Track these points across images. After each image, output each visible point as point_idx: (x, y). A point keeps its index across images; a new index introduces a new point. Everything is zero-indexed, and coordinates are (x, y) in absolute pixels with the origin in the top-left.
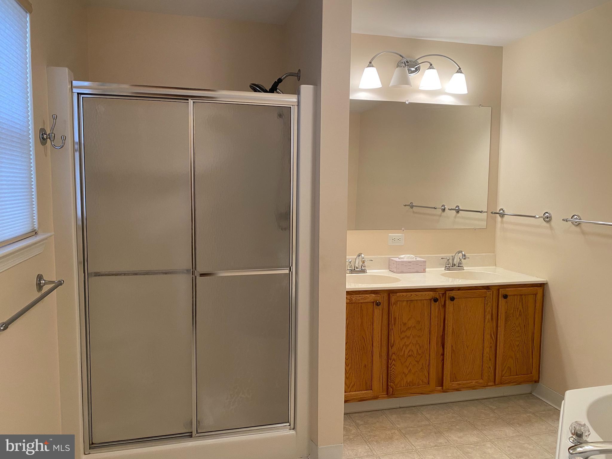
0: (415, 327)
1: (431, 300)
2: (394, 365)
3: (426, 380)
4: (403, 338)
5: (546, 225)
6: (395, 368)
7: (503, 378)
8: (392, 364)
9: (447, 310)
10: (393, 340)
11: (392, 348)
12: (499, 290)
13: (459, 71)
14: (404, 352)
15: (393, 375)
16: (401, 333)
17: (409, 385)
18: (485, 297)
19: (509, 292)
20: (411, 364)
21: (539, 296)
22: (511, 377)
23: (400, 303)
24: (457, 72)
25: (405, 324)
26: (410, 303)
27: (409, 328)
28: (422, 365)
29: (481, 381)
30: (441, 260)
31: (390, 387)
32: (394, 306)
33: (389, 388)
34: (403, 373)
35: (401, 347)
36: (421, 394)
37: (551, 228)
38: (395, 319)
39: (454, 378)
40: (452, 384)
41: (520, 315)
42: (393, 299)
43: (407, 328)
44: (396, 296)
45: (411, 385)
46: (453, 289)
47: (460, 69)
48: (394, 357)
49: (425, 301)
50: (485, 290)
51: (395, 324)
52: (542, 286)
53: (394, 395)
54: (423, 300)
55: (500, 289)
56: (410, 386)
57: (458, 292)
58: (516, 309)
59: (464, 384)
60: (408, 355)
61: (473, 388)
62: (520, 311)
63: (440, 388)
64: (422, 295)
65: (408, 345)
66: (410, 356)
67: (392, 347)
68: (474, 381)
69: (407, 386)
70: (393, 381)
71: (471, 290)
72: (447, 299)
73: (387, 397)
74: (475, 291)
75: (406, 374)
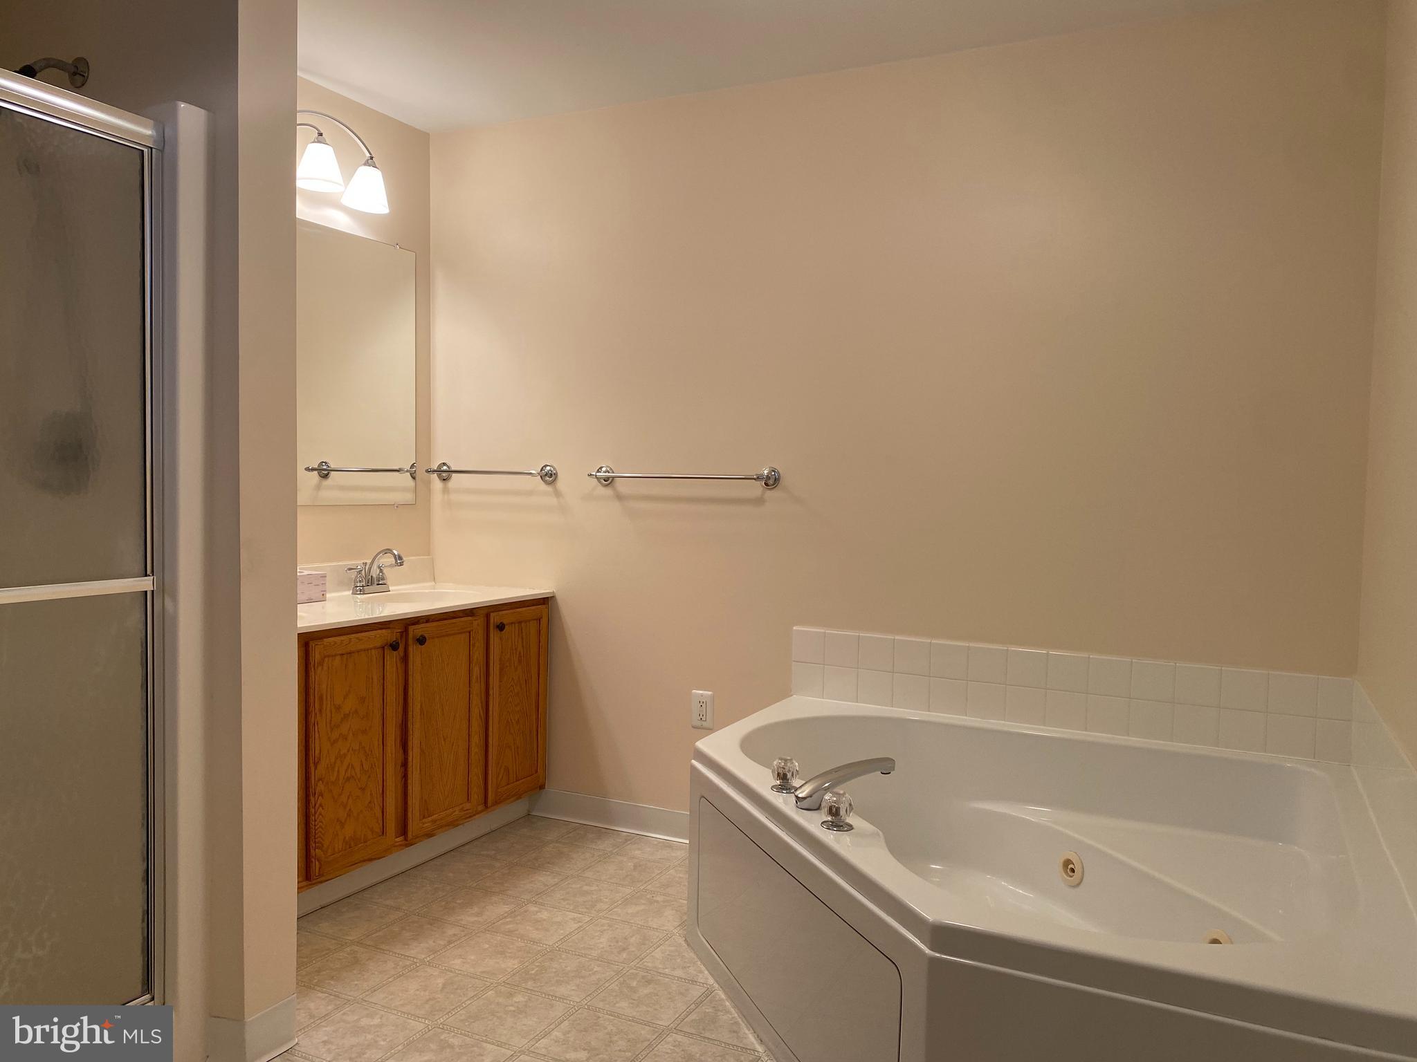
0: (356, 712)
1: (384, 647)
2: (321, 805)
3: (378, 829)
4: (335, 741)
5: (549, 489)
6: (323, 811)
7: (499, 790)
8: (317, 805)
9: (411, 666)
10: (319, 748)
11: (316, 768)
12: (488, 616)
13: (370, 162)
14: (338, 771)
15: (321, 829)
16: (332, 729)
17: (348, 847)
18: (470, 633)
19: (506, 617)
20: (350, 798)
21: (544, 621)
22: (509, 786)
23: (328, 660)
24: (366, 164)
25: (338, 708)
26: (347, 659)
27: (346, 716)
28: (371, 794)
29: (467, 806)
30: (348, 571)
31: (314, 860)
32: (320, 668)
33: (312, 862)
34: (338, 820)
35: (333, 760)
36: (370, 860)
37: (558, 494)
38: (321, 698)
39: (426, 812)
40: (424, 824)
41: (520, 662)
42: (316, 654)
43: (343, 716)
44: (322, 646)
45: (352, 844)
46: (419, 621)
47: (372, 158)
48: (321, 787)
49: (373, 651)
50: (470, 618)
51: (320, 711)
52: (545, 602)
53: (323, 875)
54: (371, 649)
55: (492, 614)
56: (350, 848)
57: (428, 625)
58: (514, 652)
59: (441, 819)
60: (346, 777)
61: (453, 824)
62: (520, 653)
63: (401, 838)
64: (369, 638)
65: (345, 755)
66: (348, 779)
67: (316, 765)
68: (457, 809)
69: (345, 850)
70: (321, 843)
71: (446, 619)
72: (410, 641)
73: (307, 886)
74: (454, 621)
75: (343, 821)
